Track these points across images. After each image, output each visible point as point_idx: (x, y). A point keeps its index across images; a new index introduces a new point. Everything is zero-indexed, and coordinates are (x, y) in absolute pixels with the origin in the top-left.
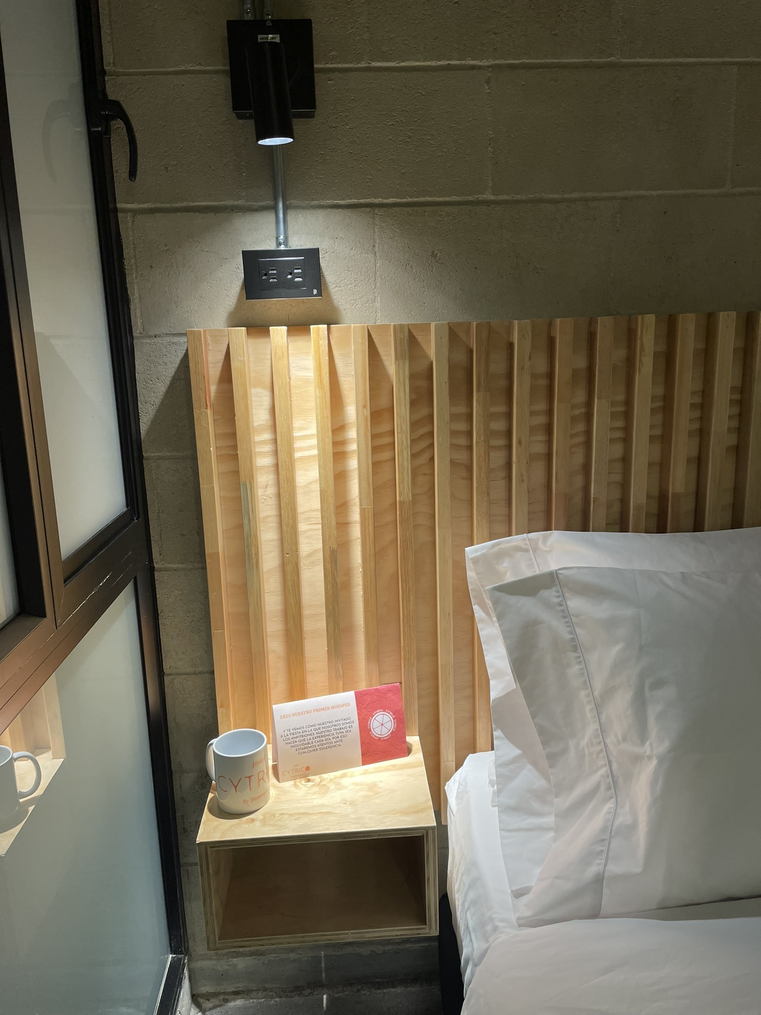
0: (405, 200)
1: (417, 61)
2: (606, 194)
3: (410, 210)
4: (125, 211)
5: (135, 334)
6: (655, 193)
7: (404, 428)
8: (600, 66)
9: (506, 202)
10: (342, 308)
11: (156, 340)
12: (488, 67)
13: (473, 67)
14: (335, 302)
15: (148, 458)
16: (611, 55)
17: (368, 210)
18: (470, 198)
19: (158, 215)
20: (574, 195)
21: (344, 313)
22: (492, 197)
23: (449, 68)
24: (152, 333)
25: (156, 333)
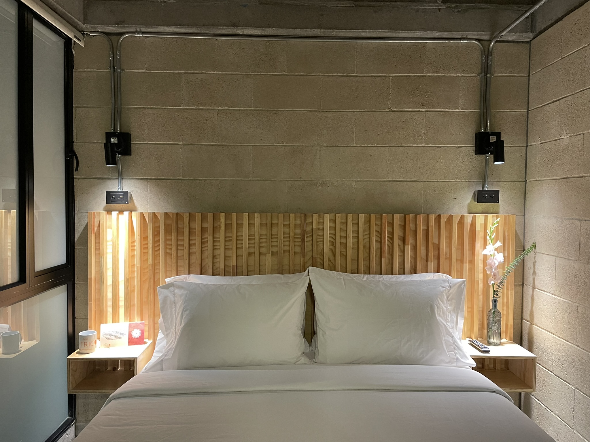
0: (157, 178)
1: (161, 142)
2: (216, 179)
3: (158, 180)
4: (76, 178)
5: (76, 212)
6: (230, 179)
7: (150, 242)
8: (213, 145)
9: (187, 179)
10: (138, 207)
11: (81, 214)
12: (181, 144)
13: (177, 144)
14: (136, 205)
15: (76, 249)
16: (216, 142)
17: (146, 180)
18: (176, 178)
19: (85, 180)
20: (206, 179)
21: (138, 208)
22: (183, 178)
23: (170, 144)
24: (81, 212)
25: (82, 212)
